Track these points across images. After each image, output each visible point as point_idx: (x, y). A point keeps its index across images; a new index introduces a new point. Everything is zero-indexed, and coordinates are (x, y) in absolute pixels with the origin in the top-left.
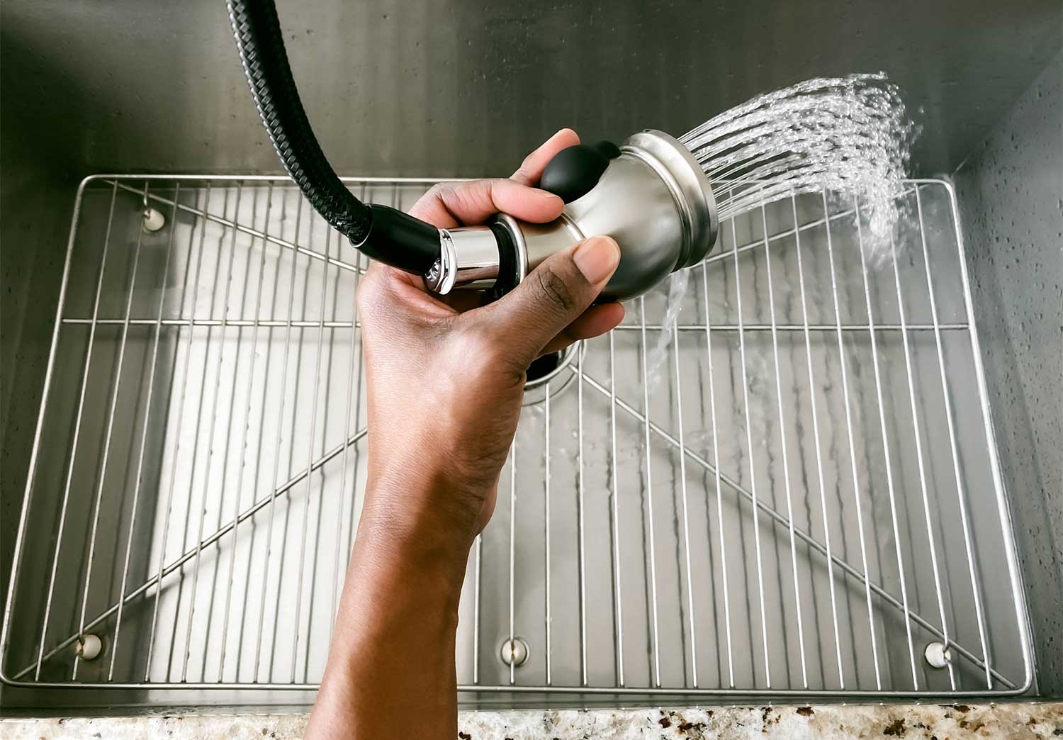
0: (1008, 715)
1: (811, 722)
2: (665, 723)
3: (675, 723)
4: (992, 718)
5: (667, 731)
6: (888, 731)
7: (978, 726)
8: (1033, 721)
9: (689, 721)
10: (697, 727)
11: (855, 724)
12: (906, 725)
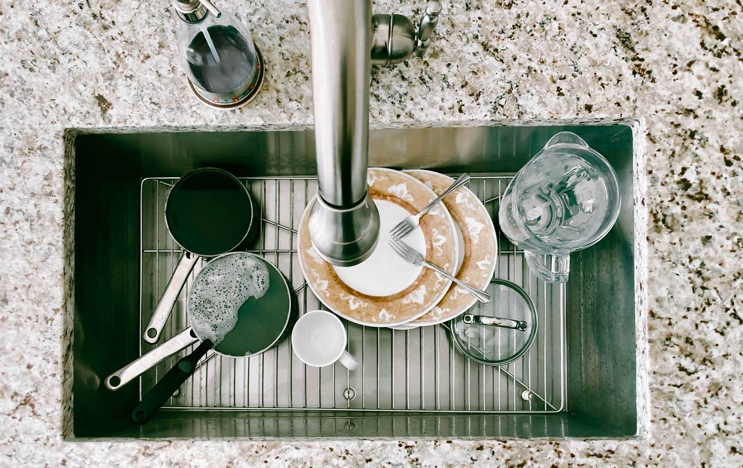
0: (521, 444)
1: (451, 446)
2: (400, 445)
3: (404, 445)
4: (515, 445)
5: (401, 448)
6: (478, 449)
7: (509, 448)
8: (529, 447)
9: (408, 445)
10: (411, 447)
11: (467, 447)
12: (484, 447)
